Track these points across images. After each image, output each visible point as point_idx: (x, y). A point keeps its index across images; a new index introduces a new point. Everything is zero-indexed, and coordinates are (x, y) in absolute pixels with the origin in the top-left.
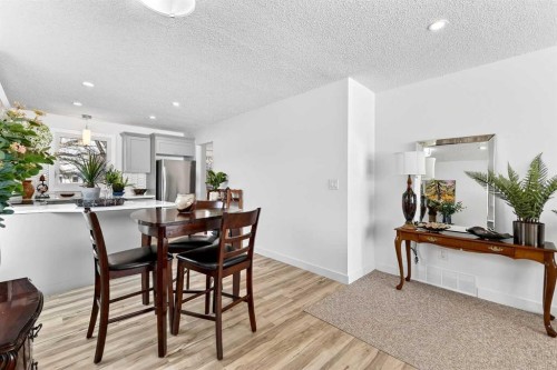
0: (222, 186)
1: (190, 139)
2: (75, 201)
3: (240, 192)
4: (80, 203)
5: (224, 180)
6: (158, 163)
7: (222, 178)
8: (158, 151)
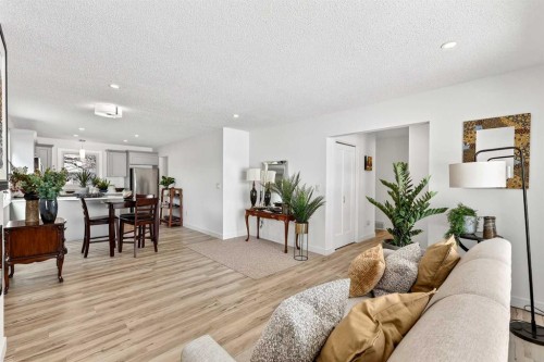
0: (170, 186)
1: (155, 153)
2: (75, 195)
3: (180, 190)
4: (78, 195)
5: (173, 182)
6: (131, 170)
7: (171, 181)
8: (131, 162)
